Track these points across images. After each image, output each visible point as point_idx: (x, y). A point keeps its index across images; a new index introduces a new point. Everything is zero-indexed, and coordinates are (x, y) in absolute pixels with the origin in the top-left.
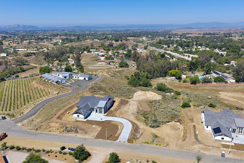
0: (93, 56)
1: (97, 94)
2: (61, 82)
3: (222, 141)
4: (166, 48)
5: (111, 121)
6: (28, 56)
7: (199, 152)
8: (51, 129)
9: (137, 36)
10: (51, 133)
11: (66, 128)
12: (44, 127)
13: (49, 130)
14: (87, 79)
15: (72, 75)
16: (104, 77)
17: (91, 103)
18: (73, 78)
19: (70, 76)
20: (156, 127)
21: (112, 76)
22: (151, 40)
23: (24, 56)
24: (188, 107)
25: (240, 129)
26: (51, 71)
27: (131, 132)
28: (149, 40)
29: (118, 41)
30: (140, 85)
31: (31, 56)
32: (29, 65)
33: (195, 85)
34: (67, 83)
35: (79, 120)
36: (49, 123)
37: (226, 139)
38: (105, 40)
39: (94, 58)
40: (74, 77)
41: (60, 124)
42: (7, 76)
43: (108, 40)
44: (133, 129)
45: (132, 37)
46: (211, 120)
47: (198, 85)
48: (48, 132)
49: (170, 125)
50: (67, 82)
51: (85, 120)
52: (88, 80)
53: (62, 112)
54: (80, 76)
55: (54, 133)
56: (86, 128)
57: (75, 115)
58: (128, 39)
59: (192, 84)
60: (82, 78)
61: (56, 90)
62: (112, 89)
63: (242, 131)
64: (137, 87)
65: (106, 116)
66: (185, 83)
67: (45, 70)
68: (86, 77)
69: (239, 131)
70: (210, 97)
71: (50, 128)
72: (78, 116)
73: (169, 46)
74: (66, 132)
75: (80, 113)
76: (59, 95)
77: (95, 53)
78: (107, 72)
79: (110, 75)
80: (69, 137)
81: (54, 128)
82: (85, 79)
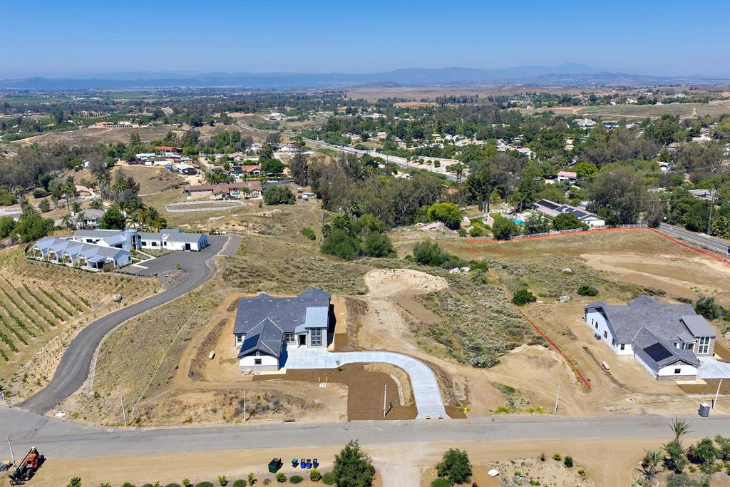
2: (116, 264)
3: (677, 377)
4: (358, 141)
5: (362, 364)
7: (644, 413)
8: (190, 413)
9: (251, 108)
10: (195, 425)
11: (241, 403)
12: (161, 411)
13: (183, 419)
14: (194, 246)
15: (139, 237)
16: (242, 236)
17: (278, 319)
18: (143, 247)
19: (134, 241)
20: (492, 366)
21: (263, 233)
22: (299, 120)
24: (531, 301)
25: (702, 343)
26: (53, 229)
27: (440, 387)
28: (292, 120)
30: (361, 254)
33: (508, 240)
35: (263, 373)
36: (175, 395)
37: (686, 370)
40: (149, 243)
41: (214, 392)
43: (167, 123)
44: (439, 379)
45: (237, 112)
46: (627, 329)
47: (515, 240)
48: (182, 426)
50: (134, 262)
51: (283, 371)
52: (200, 251)
53: (193, 357)
54: (172, 239)
55: (206, 425)
56: (304, 394)
57: (249, 361)
58: (231, 118)
59: (498, 238)
60: (178, 246)
61: (107, 291)
62: (290, 271)
63: (706, 347)
64: (355, 258)
65: (336, 350)
66: (480, 237)
67: (31, 227)
68: (192, 241)
69: (701, 347)
70: (569, 270)
71: (187, 411)
72: (258, 362)
73: (365, 138)
74: (246, 415)
75: (263, 353)
77: (156, 163)
78: (243, 222)
79: (256, 231)
80: (263, 428)
81: (201, 410)
82: (188, 247)
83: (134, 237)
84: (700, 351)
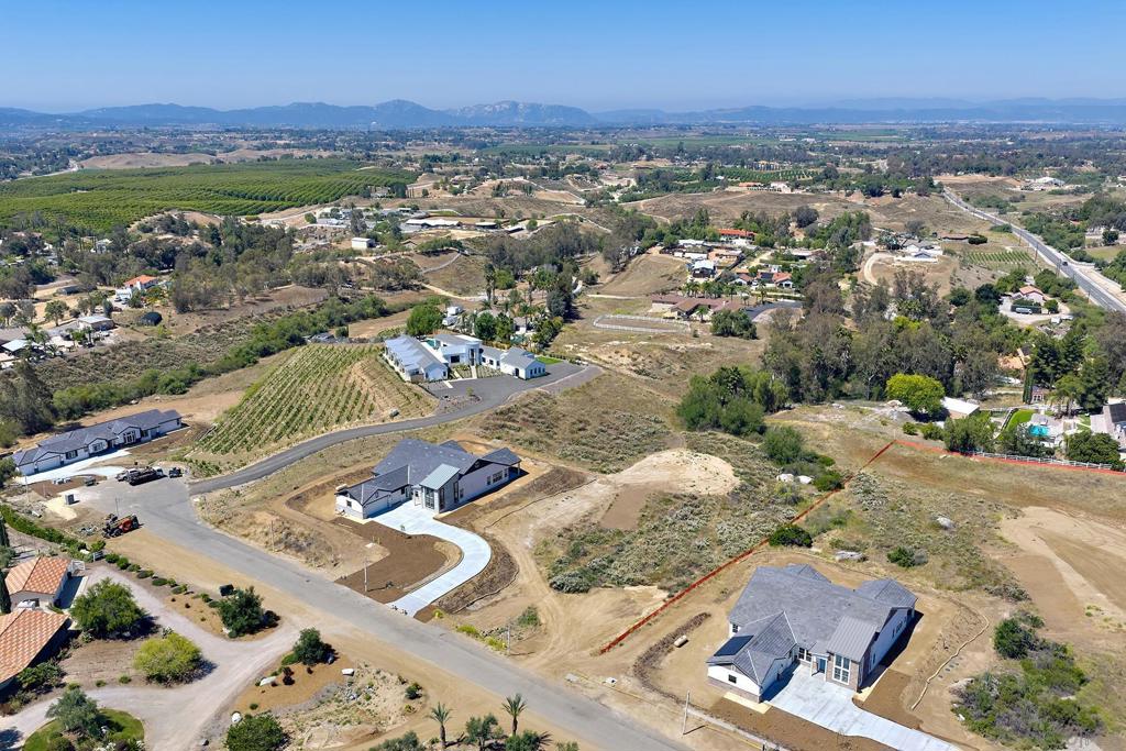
0: (670, 272)
1: (499, 438)
2: (427, 377)
3: (731, 688)
4: (1095, 245)
5: (440, 540)
6: (435, 253)
7: (598, 699)
8: (252, 529)
10: (246, 541)
11: (288, 534)
12: (238, 520)
13: (246, 532)
14: (522, 374)
15: (481, 351)
16: (604, 371)
18: (483, 364)
19: (472, 355)
20: (568, 592)
21: (639, 372)
22: (1077, 192)
23: (422, 253)
24: (800, 545)
25: (838, 663)
27: (462, 586)
29: (880, 194)
30: (717, 425)
31: (449, 251)
32: (424, 288)
34: (447, 383)
35: (350, 518)
36: (257, 509)
37: (744, 682)
38: (820, 187)
39: (670, 279)
40: (488, 359)
42: (314, 328)
44: (475, 580)
45: (978, 172)
46: (758, 607)
48: (239, 538)
49: (628, 593)
51: (367, 521)
52: (527, 379)
53: (321, 483)
55: (252, 544)
56: (340, 546)
57: (342, 500)
59: (952, 450)
60: (508, 369)
61: (397, 403)
62: (581, 426)
63: (845, 673)
64: (703, 429)
65: (442, 520)
66: (932, 441)
68: (525, 366)
69: (837, 671)
70: (943, 521)
71: (252, 527)
72: (349, 504)
73: (1109, 239)
74: (282, 546)
75: (352, 497)
76: (394, 421)
79: (634, 368)
80: (278, 563)
81: (259, 530)
82: (517, 371)
83: (472, 350)
84: (837, 676)
